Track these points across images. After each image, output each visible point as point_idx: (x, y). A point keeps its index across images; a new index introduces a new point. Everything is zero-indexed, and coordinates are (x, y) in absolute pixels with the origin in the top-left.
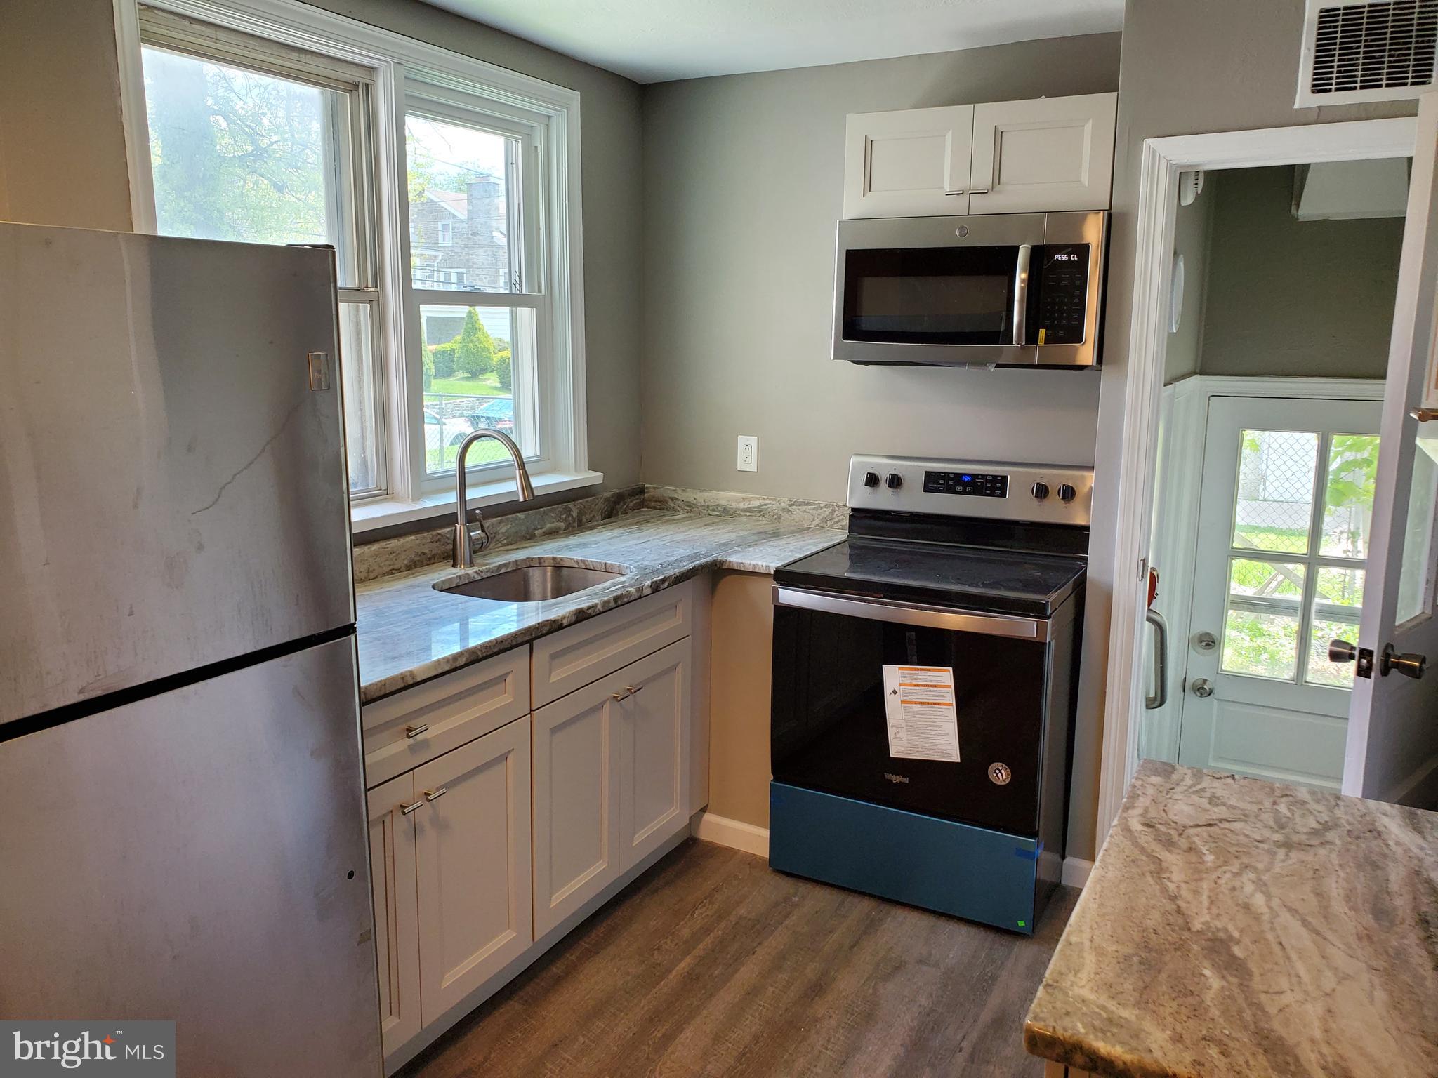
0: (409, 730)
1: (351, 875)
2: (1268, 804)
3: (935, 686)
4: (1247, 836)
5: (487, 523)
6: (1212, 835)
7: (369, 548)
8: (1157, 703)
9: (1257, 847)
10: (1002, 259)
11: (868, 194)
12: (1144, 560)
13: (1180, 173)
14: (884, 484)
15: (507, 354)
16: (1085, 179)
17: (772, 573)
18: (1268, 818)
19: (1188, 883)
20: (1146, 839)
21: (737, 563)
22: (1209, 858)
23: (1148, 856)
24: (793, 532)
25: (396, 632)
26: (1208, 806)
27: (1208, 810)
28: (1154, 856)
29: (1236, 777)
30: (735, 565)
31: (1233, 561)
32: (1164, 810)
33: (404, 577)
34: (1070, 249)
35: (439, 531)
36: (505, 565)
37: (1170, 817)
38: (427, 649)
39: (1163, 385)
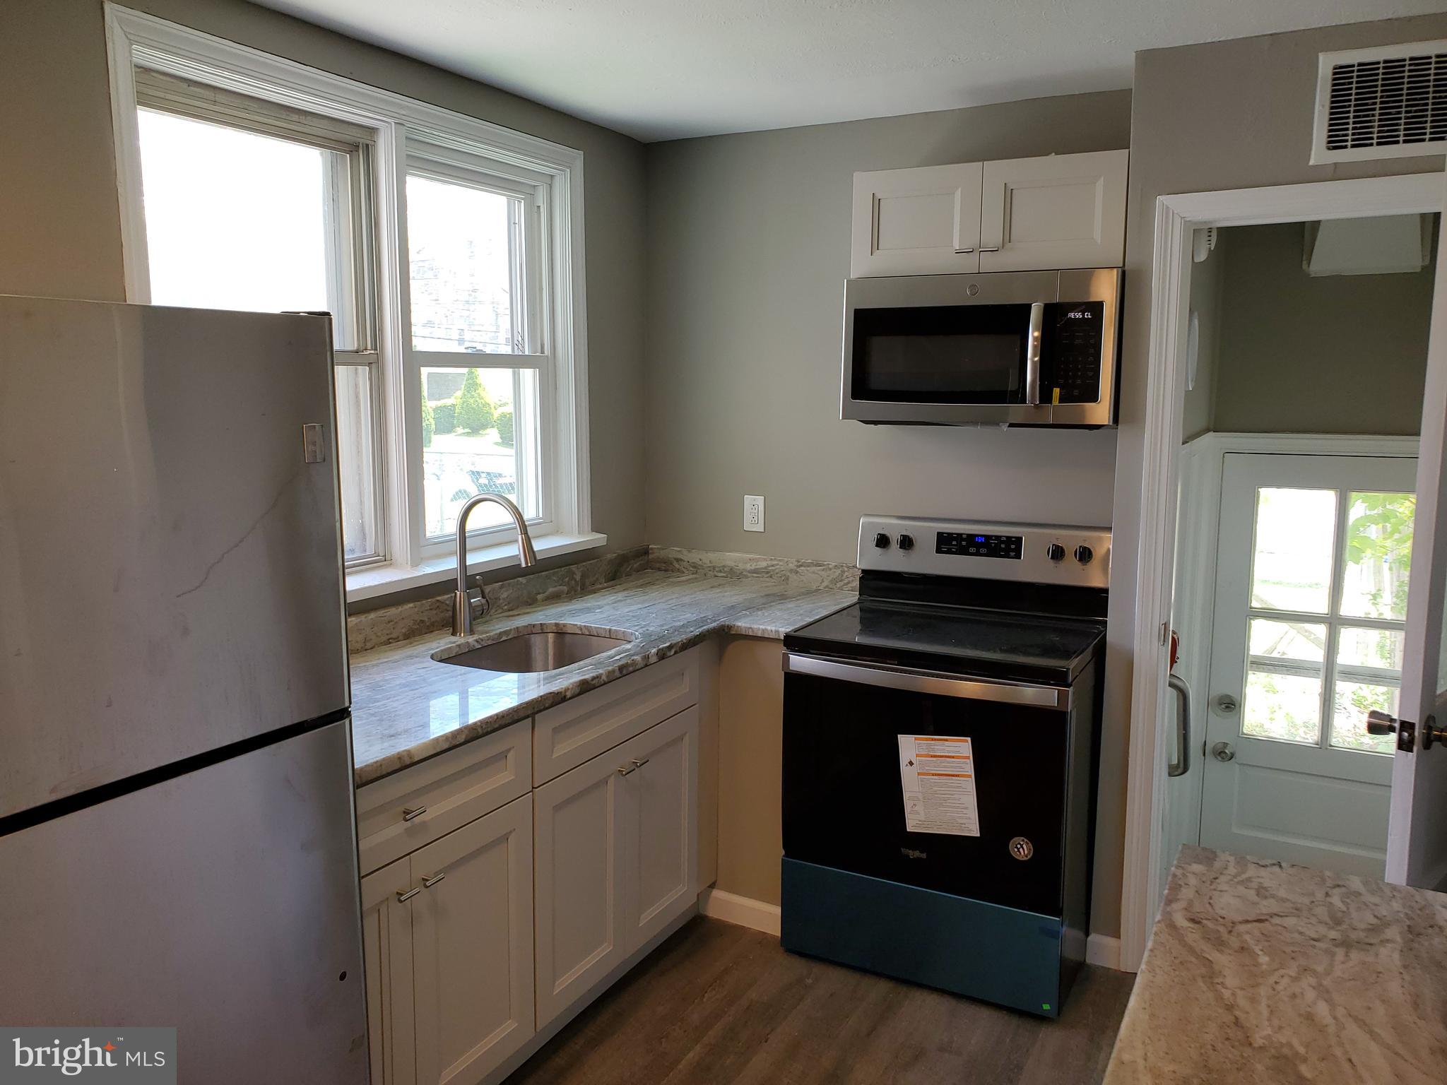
0: (406, 813)
1: (343, 977)
2: (1320, 895)
3: (953, 757)
4: (1301, 933)
5: (487, 589)
6: (1263, 932)
7: (366, 617)
8: (1180, 770)
9: (1314, 947)
10: (1015, 317)
11: (876, 253)
12: (1165, 624)
13: (1194, 230)
14: (895, 545)
15: (510, 409)
16: (1097, 235)
17: (782, 638)
18: (1321, 911)
19: (1244, 989)
20: (1193, 936)
21: (746, 628)
22: (1264, 959)
23: (1198, 956)
24: (803, 594)
25: (393, 708)
26: (1256, 899)
27: (1258, 903)
28: (1204, 957)
29: (1283, 865)
30: (744, 631)
31: (1252, 621)
32: (1210, 903)
33: (402, 647)
34: (1084, 307)
35: (439, 598)
36: (506, 633)
37: (1217, 912)
38: (425, 725)
39: (1181, 443)
